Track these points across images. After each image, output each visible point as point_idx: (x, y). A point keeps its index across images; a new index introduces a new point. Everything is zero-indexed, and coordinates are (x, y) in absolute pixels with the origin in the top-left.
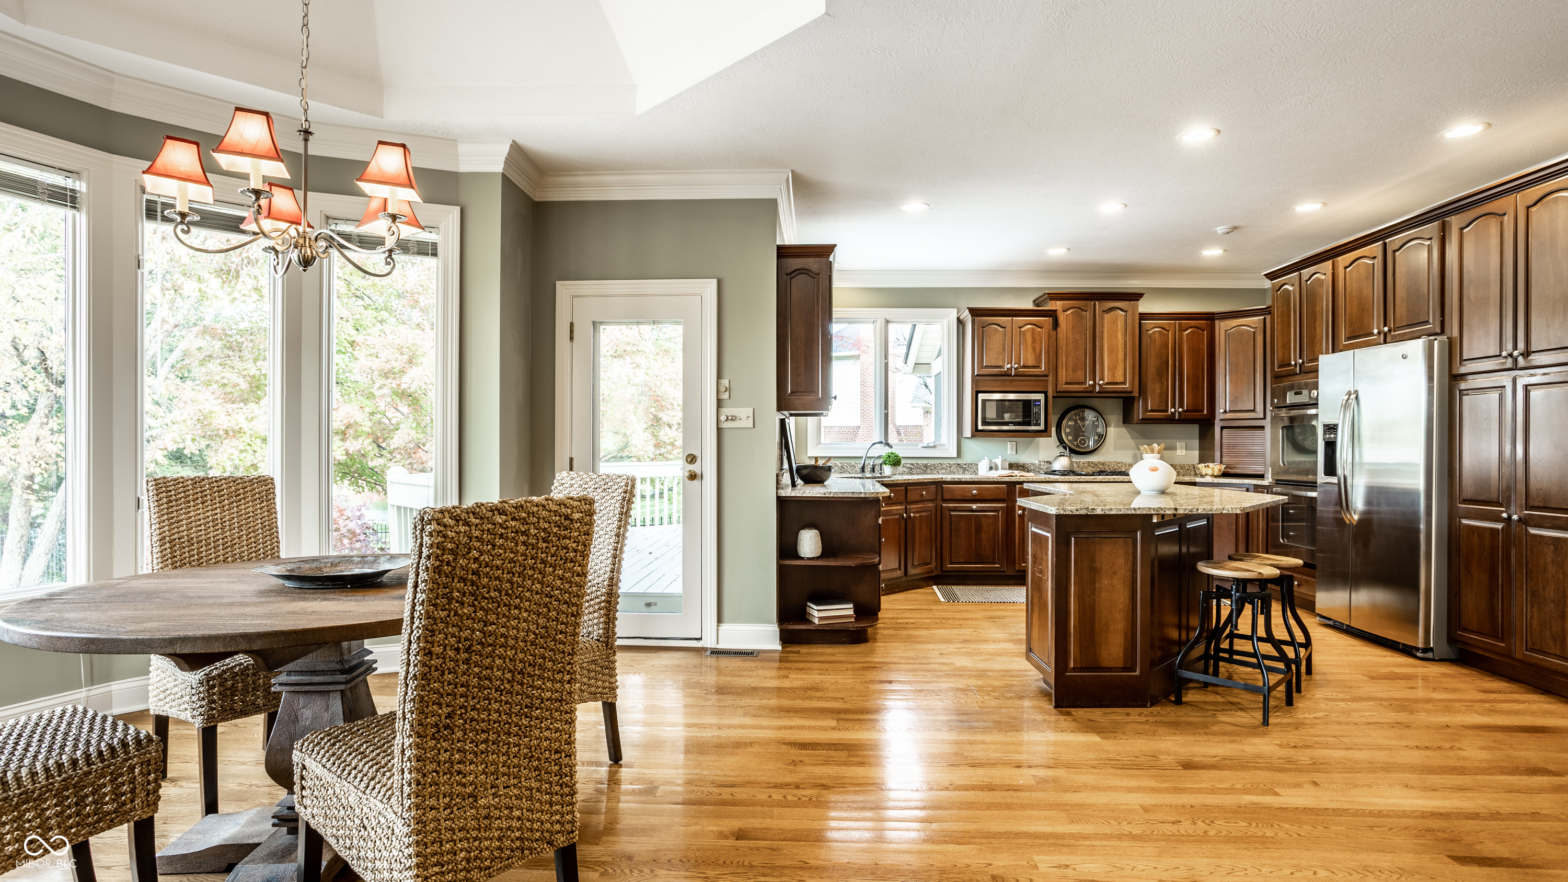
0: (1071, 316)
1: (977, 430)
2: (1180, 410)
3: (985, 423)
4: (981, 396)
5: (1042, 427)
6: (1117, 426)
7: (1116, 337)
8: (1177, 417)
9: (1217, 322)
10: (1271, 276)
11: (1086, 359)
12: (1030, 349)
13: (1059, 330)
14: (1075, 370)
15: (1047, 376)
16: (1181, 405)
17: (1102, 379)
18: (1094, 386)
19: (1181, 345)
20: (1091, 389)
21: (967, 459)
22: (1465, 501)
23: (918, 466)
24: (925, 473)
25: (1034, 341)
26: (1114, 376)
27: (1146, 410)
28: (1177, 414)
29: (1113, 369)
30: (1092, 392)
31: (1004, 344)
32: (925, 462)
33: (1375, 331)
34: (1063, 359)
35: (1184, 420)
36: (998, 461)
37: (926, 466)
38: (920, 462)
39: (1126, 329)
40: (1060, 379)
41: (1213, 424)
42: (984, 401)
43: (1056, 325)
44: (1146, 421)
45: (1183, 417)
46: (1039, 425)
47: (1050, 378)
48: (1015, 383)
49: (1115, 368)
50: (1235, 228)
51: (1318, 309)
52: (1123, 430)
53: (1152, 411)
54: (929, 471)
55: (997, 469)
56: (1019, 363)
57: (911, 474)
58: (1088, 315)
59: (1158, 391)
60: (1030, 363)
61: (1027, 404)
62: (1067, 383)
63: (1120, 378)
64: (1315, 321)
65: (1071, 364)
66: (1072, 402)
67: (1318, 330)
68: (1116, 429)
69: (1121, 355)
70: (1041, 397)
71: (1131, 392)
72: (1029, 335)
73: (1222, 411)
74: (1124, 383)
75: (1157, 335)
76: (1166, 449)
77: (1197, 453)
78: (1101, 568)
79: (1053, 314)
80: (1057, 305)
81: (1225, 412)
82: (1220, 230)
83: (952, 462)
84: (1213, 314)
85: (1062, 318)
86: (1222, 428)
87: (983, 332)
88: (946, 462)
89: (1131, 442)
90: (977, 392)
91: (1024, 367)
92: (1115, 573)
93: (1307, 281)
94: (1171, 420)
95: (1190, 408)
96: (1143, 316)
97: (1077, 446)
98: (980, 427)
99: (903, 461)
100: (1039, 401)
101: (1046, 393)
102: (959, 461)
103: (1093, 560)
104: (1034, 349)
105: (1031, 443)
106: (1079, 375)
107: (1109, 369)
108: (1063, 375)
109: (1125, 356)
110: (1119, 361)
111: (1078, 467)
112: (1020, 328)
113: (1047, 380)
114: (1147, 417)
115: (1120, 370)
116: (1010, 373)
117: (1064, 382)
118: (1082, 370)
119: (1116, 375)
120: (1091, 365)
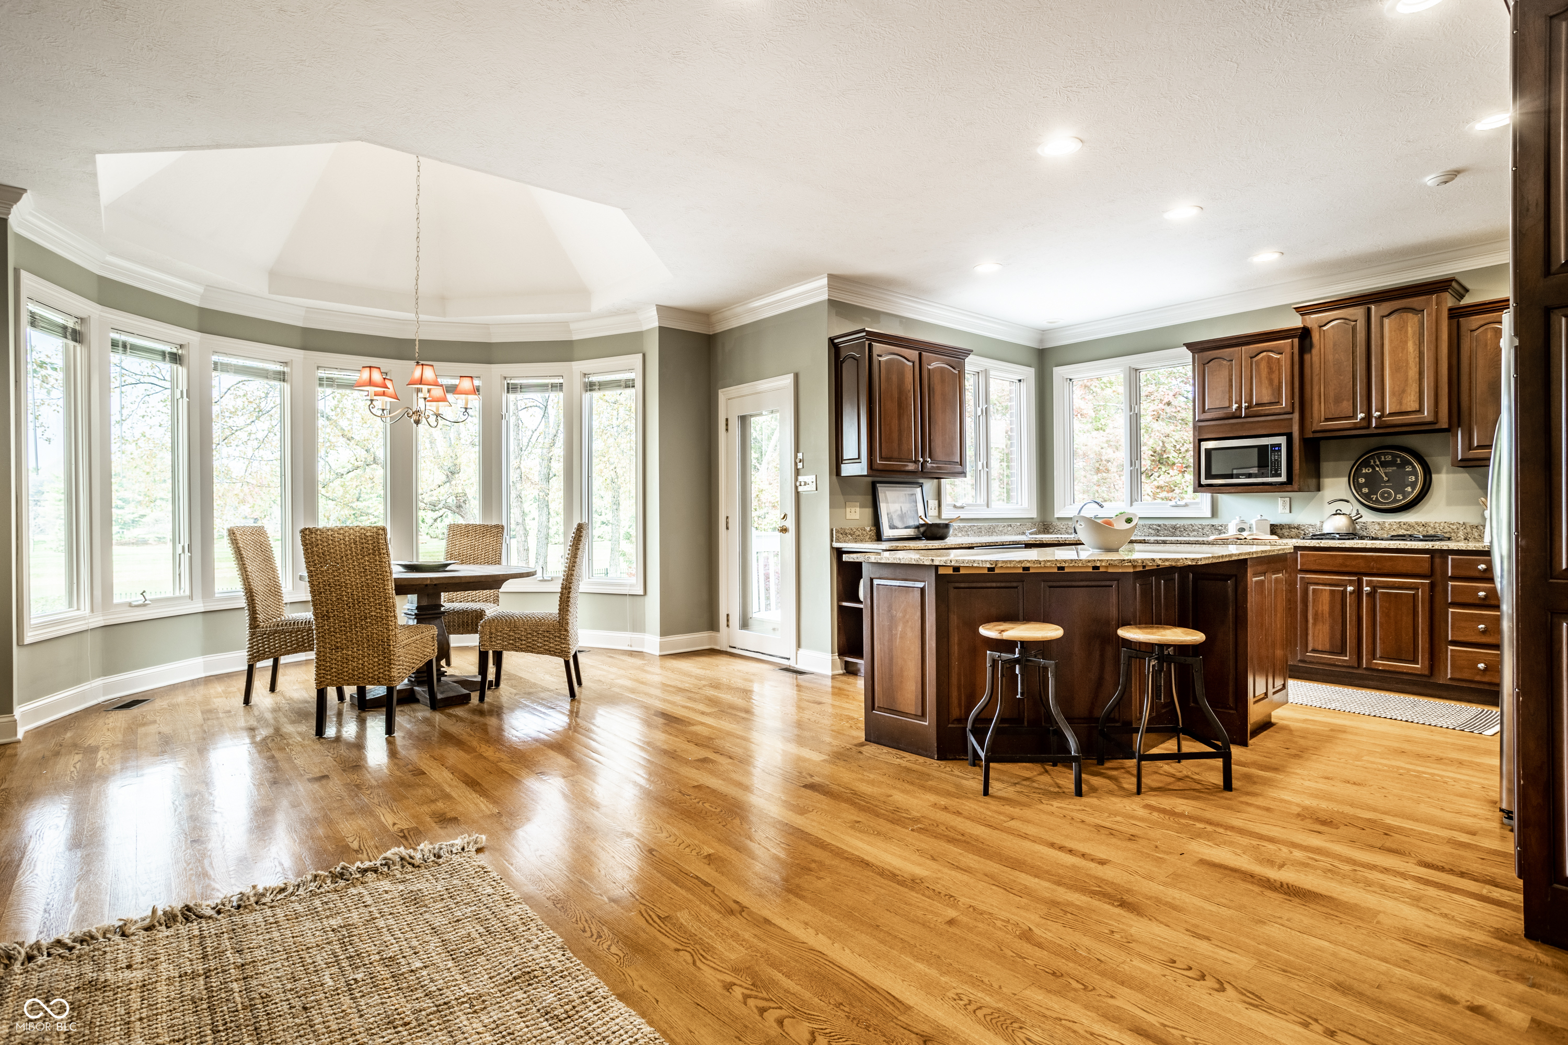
0: (1333, 331)
1: (1200, 485)
3: (1209, 476)
4: (1205, 445)
5: (1283, 478)
6: (1448, 472)
12: (1265, 382)
13: (1311, 352)
14: (1338, 400)
15: (1290, 413)
17: (1383, 409)
18: (1368, 419)
20: (1364, 424)
21: (1224, 519)
23: (1165, 527)
24: (1174, 535)
25: (1271, 370)
26: (1401, 403)
27: (1468, 447)
29: (1400, 394)
30: (1367, 428)
31: (1231, 380)
32: (1174, 522)
37: (1175, 528)
38: (1167, 522)
39: (1421, 335)
40: (1312, 416)
42: (1208, 452)
43: (1307, 347)
44: (1471, 462)
46: (1280, 475)
47: (1296, 416)
48: (1246, 426)
49: (1404, 391)
53: (1479, 447)
54: (1178, 533)
56: (1251, 401)
57: (1159, 536)
58: (1359, 325)
59: (1491, 417)
60: (1266, 399)
61: (1262, 450)
62: (1328, 419)
63: (1412, 406)
65: (1332, 394)
68: (1451, 476)
69: (1413, 372)
70: (1282, 440)
72: (1263, 365)
74: (1420, 412)
75: (1490, 335)
79: (1303, 332)
80: (1314, 320)
82: (1430, 180)
83: (1205, 522)
85: (1317, 334)
88: (1197, 522)
90: (1200, 441)
91: (1258, 405)
97: (1377, 501)
98: (1204, 481)
100: (1279, 445)
101: (1287, 435)
102: (1215, 522)
104: (1271, 381)
105: (1313, 498)
106: (1346, 407)
107: (1393, 394)
108: (1317, 410)
109: (1421, 373)
110: (1410, 381)
111: (1382, 529)
112: (1251, 358)
113: (1291, 419)
114: (1470, 457)
115: (1413, 393)
116: (1238, 414)
117: (1323, 419)
118: (1348, 400)
119: (1404, 402)
120: (1364, 393)
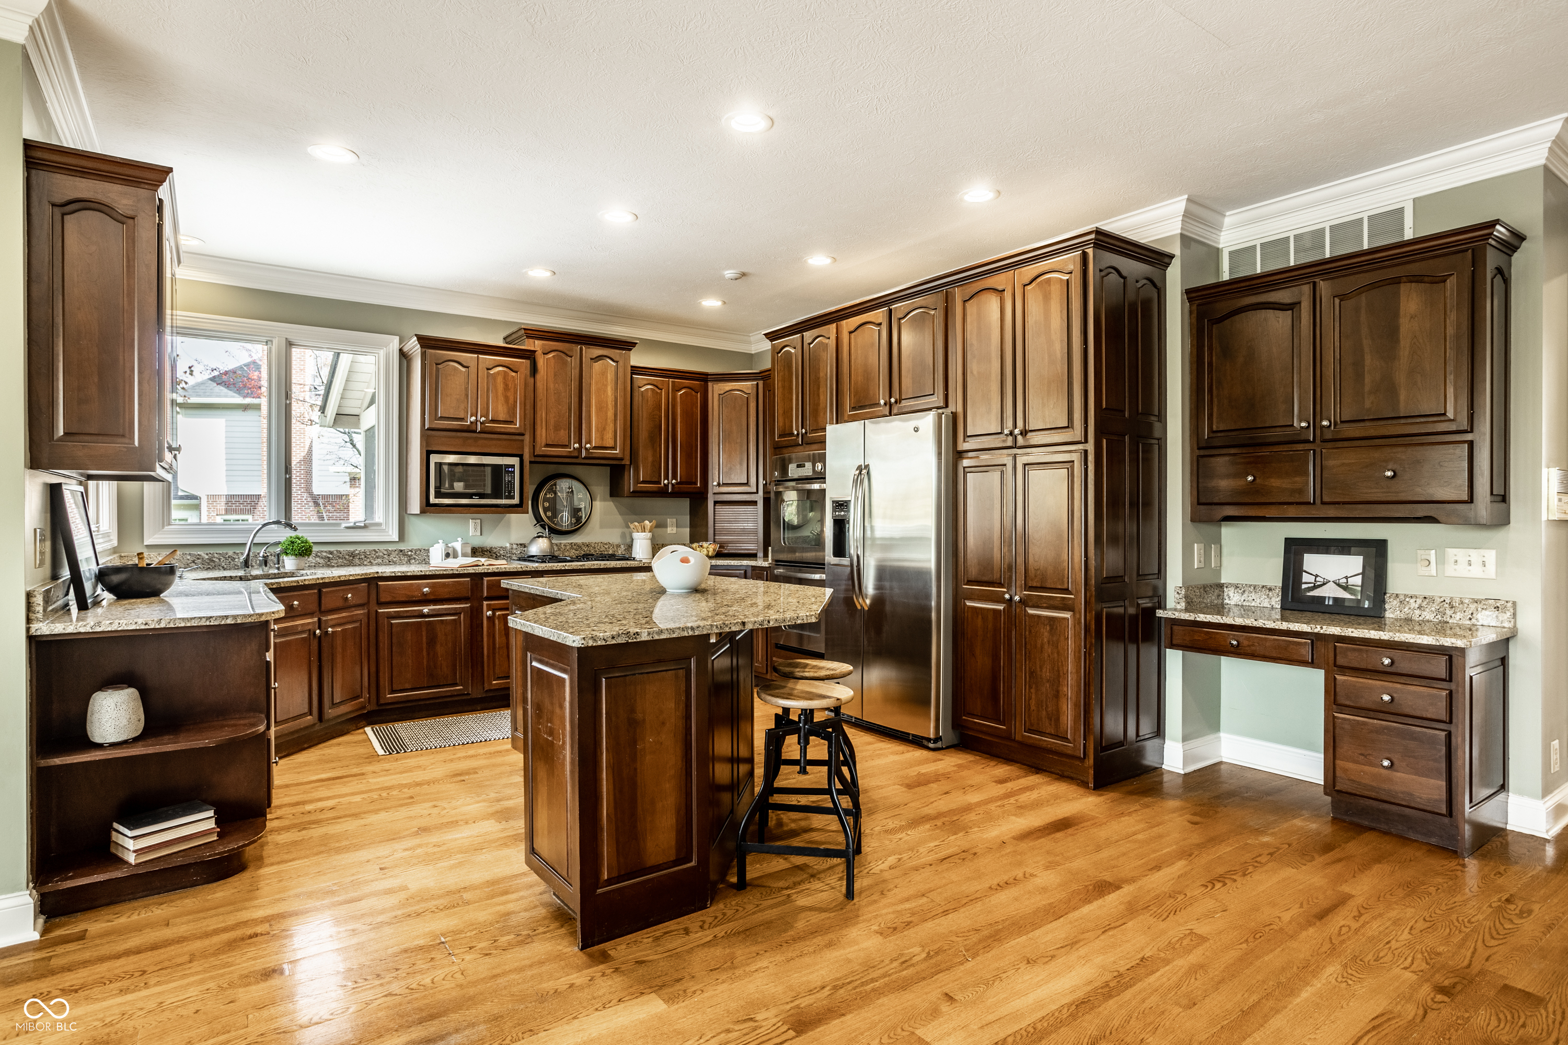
0: (552, 361)
1: (428, 505)
2: (674, 481)
3: (439, 495)
4: (434, 459)
5: (516, 501)
6: (604, 500)
7: (605, 391)
8: (670, 490)
9: (710, 384)
10: (772, 336)
11: (570, 416)
12: (501, 399)
13: (538, 377)
14: (557, 428)
15: (523, 435)
16: (674, 477)
17: (589, 442)
18: (580, 449)
19: (674, 406)
20: (576, 454)
21: (414, 542)
22: (969, 582)
23: (340, 555)
24: (351, 564)
25: (506, 387)
26: (602, 439)
27: (637, 481)
28: (670, 486)
29: (602, 431)
30: (577, 457)
31: (467, 389)
32: (351, 548)
33: (882, 402)
34: (541, 414)
35: (677, 494)
36: (458, 545)
37: (352, 555)
38: (342, 548)
39: (616, 384)
40: (538, 439)
41: (707, 498)
42: (438, 465)
43: (534, 370)
44: (637, 494)
45: (676, 490)
46: (513, 498)
47: (527, 438)
48: (480, 442)
49: (604, 429)
50: (744, 275)
51: (822, 374)
52: (610, 505)
53: (643, 482)
54: (357, 561)
55: (455, 556)
56: (486, 416)
57: (329, 566)
58: (574, 362)
59: (650, 459)
60: (502, 417)
61: (497, 469)
62: (547, 445)
63: (610, 443)
64: (819, 388)
65: (552, 422)
66: (552, 469)
67: (822, 397)
68: (603, 503)
69: (610, 414)
70: (515, 461)
71: (622, 459)
72: (500, 380)
73: (715, 483)
74: (614, 448)
75: (650, 393)
76: (658, 526)
77: (688, 530)
78: (644, 720)
79: (529, 355)
80: (537, 345)
81: (719, 485)
82: (729, 274)
83: (392, 548)
84: (707, 374)
85: (541, 361)
86: (716, 503)
87: (437, 370)
88: (382, 547)
89: (619, 518)
90: (429, 453)
91: (493, 421)
92: (663, 723)
93: (810, 344)
94: (662, 493)
95: (684, 480)
96: (636, 370)
97: (557, 524)
98: (432, 500)
99: (315, 549)
100: (513, 466)
101: (521, 456)
102: (402, 547)
103: (633, 711)
104: (507, 399)
105: (502, 519)
106: (562, 436)
107: (597, 430)
108: (542, 435)
109: (616, 415)
110: (609, 421)
111: (559, 550)
112: (488, 369)
113: (523, 441)
114: (638, 489)
115: (610, 432)
116: (474, 428)
117: (543, 444)
118: (565, 430)
119: (605, 438)
120: (577, 425)
